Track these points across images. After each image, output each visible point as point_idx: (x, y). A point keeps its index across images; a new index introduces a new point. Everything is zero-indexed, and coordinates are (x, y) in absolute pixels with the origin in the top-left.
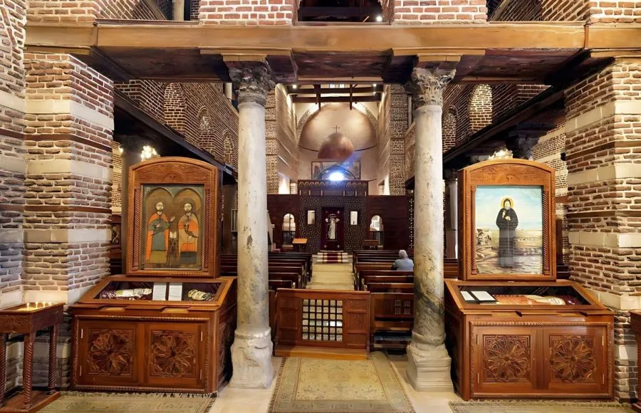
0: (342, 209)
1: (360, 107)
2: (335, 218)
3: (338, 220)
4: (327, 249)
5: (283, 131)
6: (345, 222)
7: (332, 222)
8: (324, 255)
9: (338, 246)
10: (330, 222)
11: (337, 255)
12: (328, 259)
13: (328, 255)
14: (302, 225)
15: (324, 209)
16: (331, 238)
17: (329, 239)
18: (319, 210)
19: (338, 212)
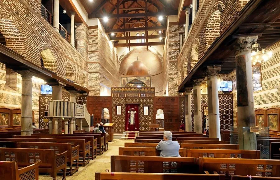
0: (138, 105)
1: (153, 49)
2: (134, 111)
3: (135, 112)
4: (129, 130)
5: (105, 60)
6: (140, 114)
7: (132, 113)
8: (126, 134)
9: (136, 128)
10: (130, 113)
11: (135, 134)
12: (129, 136)
13: (129, 134)
14: (113, 115)
15: (127, 105)
16: (131, 123)
17: (130, 124)
18: (124, 106)
19: (136, 107)
